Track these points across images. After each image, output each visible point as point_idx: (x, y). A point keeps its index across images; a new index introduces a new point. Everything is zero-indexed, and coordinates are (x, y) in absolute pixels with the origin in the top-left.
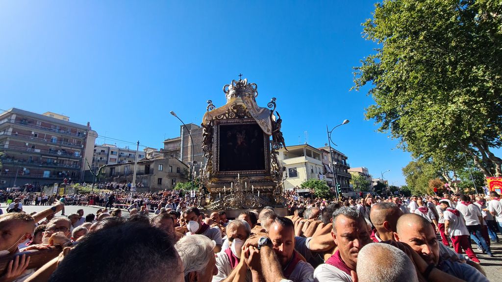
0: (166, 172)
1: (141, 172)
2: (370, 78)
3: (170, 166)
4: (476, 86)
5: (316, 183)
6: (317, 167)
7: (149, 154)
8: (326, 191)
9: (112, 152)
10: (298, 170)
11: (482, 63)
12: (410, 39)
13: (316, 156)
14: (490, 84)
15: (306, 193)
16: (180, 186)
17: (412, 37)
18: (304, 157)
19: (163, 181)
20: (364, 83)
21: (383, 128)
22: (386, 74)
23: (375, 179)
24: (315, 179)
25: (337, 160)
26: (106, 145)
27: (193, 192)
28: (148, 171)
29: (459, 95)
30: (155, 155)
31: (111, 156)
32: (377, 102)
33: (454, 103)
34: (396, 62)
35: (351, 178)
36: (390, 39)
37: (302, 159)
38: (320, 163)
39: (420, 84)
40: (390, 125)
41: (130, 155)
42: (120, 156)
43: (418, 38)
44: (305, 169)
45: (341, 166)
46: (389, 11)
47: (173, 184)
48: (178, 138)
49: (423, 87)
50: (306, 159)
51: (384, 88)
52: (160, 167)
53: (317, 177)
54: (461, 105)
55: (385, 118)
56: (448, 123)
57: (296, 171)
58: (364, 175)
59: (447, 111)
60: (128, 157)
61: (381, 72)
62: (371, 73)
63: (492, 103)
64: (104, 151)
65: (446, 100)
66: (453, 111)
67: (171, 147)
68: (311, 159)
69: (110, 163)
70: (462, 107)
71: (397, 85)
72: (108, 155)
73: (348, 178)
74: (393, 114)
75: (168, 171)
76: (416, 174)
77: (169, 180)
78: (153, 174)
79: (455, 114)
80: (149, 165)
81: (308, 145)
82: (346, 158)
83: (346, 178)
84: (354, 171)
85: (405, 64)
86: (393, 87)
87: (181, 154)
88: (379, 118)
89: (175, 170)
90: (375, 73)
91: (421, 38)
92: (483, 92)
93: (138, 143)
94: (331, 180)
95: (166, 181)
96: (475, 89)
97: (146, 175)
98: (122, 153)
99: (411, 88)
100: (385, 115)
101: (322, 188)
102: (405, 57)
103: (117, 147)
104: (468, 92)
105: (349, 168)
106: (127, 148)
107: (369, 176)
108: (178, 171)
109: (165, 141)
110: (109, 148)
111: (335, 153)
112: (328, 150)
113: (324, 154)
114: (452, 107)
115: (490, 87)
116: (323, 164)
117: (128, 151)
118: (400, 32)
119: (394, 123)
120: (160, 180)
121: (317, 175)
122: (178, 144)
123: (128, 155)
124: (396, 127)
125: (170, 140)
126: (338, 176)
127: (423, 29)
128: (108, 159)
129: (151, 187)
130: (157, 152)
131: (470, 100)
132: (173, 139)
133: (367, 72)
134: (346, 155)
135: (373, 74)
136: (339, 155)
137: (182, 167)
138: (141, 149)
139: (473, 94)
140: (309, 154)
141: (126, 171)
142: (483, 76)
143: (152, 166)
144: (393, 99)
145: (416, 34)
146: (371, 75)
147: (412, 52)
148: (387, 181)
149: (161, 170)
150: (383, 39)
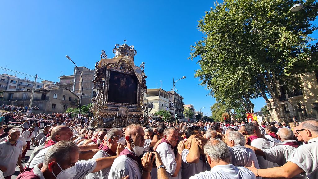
0: (60, 100)
1: (38, 98)
2: (199, 54)
3: (64, 96)
4: (247, 66)
5: (164, 113)
6: (166, 103)
7: (46, 85)
8: (169, 117)
9: (12, 81)
10: (154, 104)
11: (251, 55)
12: (221, 35)
13: (165, 96)
14: (253, 67)
15: (157, 118)
16: (70, 110)
17: (222, 35)
18: (158, 96)
19: (57, 106)
20: (196, 56)
21: (203, 83)
22: (207, 53)
23: (197, 111)
24: (164, 110)
25: (178, 100)
26: (6, 75)
27: (80, 115)
28: (44, 97)
29: (240, 70)
30: (52, 86)
31: (10, 84)
32: (201, 68)
33: (237, 74)
34: (213, 47)
35: (184, 111)
36: (211, 33)
37: (157, 98)
38: (168, 100)
39: (223, 61)
40: (207, 81)
41: (29, 84)
42: (19, 85)
43: (225, 36)
44: (159, 104)
45: (179, 103)
46: (212, 17)
47: (65, 108)
48: (72, 76)
49: (224, 63)
50: (160, 97)
51: (206, 61)
52: (55, 96)
53: (165, 109)
54: (240, 75)
55: (205, 78)
56: (234, 84)
57: (153, 105)
58: (191, 109)
59: (234, 77)
60: (27, 86)
61: (205, 51)
62: (200, 51)
63: (253, 76)
64: (4, 80)
65: (234, 72)
66: (236, 78)
67: (65, 82)
68: (162, 98)
69: (8, 90)
70: (240, 76)
71: (212, 60)
72: (8, 83)
73: (183, 110)
74: (208, 76)
75: (61, 99)
76: (217, 110)
77: (62, 106)
78: (48, 100)
79: (237, 80)
80: (46, 94)
81: (161, 89)
82: (183, 99)
83: (182, 110)
84: (186, 107)
85: (217, 49)
86: (210, 61)
87: (74, 88)
88: (202, 77)
89: (67, 99)
90: (202, 51)
91: (226, 36)
92: (250, 70)
93: (36, 76)
94: (173, 111)
95: (59, 106)
96: (247, 68)
97: (42, 101)
98: (21, 83)
99: (219, 63)
100: (205, 76)
101: (167, 116)
102: (217, 45)
103: (17, 77)
104: (244, 69)
105: (184, 105)
106: (27, 79)
107: (194, 110)
108: (70, 99)
109: (61, 77)
110: (9, 78)
111: (177, 95)
112: (173, 93)
113: (171, 95)
114: (236, 76)
115: (253, 68)
116: (170, 101)
117: (27, 81)
118: (217, 30)
119: (209, 81)
120: (54, 106)
121: (165, 108)
122: (71, 80)
123: (27, 85)
124: (210, 83)
125: (65, 76)
126: (177, 109)
127: (228, 31)
128: (7, 86)
129: (46, 110)
130: (54, 84)
131: (244, 73)
132: (67, 76)
133: (198, 50)
134: (183, 97)
135: (201, 51)
136: (179, 96)
137: (73, 97)
138: (39, 81)
139: (246, 70)
140: (162, 95)
141: (24, 96)
142: (251, 62)
143: (48, 95)
144: (209, 68)
145: (224, 33)
146: (200, 52)
147: (221, 43)
148: (202, 113)
149: (56, 98)
150: (208, 33)
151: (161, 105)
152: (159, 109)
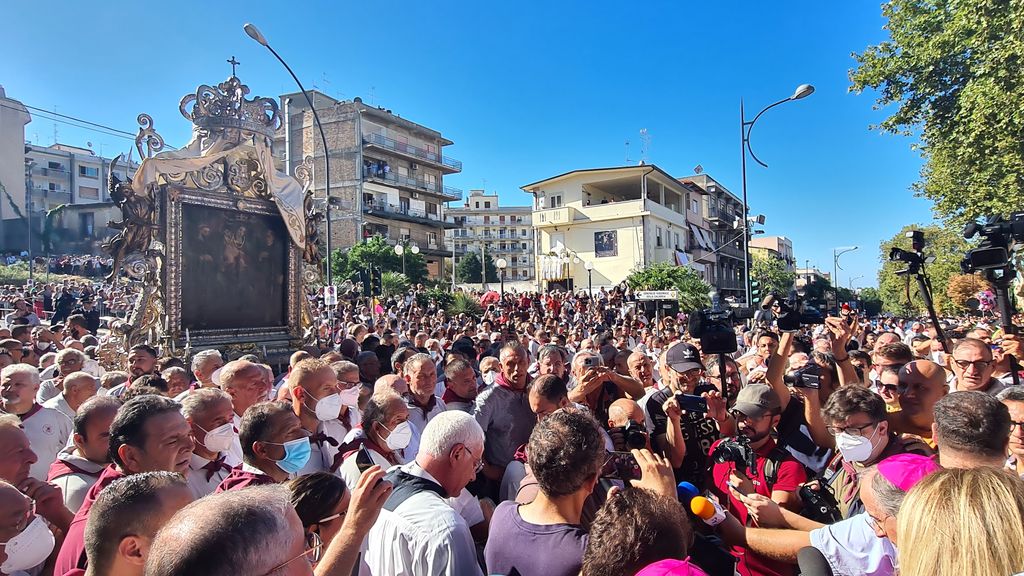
6: (673, 230)
10: (621, 237)
24: (668, 264)
26: (62, 148)
35: (749, 265)
37: (634, 208)
44: (641, 234)
50: (646, 207)
53: (671, 258)
57: (615, 240)
58: (782, 257)
64: (58, 166)
68: (659, 209)
69: (78, 201)
81: (654, 167)
83: (740, 263)
84: (760, 247)
103: (97, 154)
110: (71, 157)
111: (719, 193)
112: (702, 185)
113: (693, 195)
116: (688, 224)
121: (669, 252)
126: (723, 258)
136: (728, 199)
140: (653, 196)
148: (828, 275)
151: (653, 242)
152: (643, 260)
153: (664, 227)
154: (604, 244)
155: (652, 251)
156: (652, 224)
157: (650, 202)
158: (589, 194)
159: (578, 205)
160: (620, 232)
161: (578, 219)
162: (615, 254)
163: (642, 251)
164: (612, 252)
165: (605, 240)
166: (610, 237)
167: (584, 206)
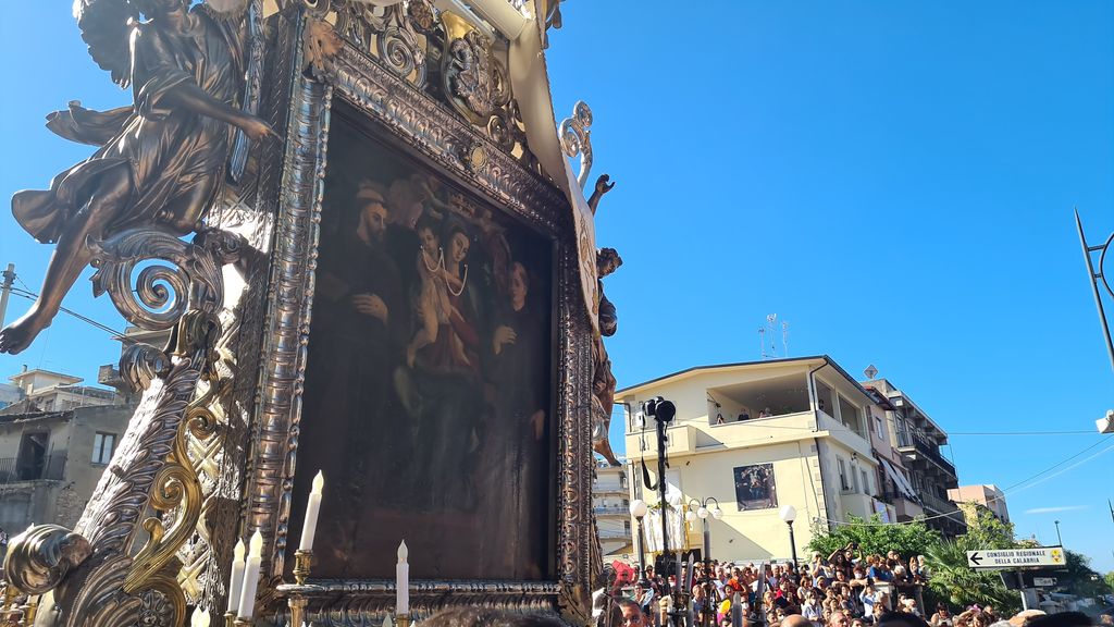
6: (857, 464)
10: (780, 474)
18: (810, 417)
37: (800, 425)
38: (863, 447)
50: (819, 426)
53: (868, 509)
68: (834, 429)
81: (826, 360)
82: (944, 439)
116: (875, 454)
121: (866, 501)
151: (836, 484)
152: (823, 513)
153: (847, 458)
154: (754, 488)
155: (836, 497)
156: (832, 453)
157: (824, 416)
158: (718, 405)
159: (702, 423)
160: (777, 465)
161: (702, 443)
162: (774, 503)
163: (821, 499)
164: (768, 500)
165: (753, 481)
166: (761, 474)
167: (712, 423)
